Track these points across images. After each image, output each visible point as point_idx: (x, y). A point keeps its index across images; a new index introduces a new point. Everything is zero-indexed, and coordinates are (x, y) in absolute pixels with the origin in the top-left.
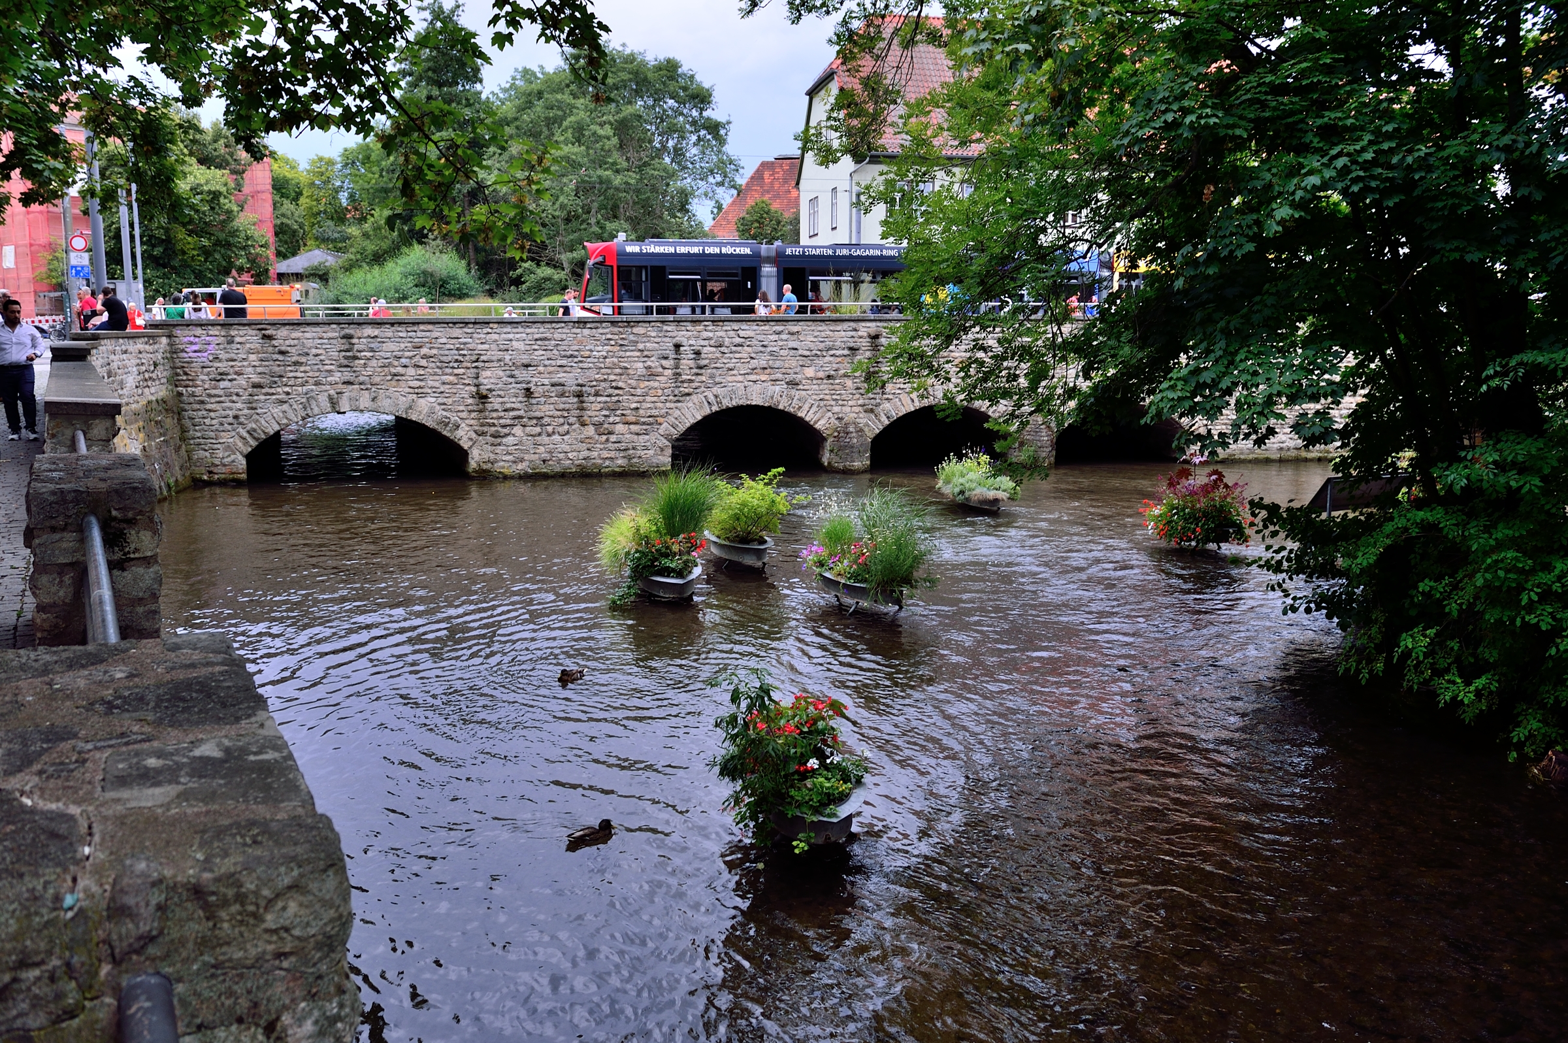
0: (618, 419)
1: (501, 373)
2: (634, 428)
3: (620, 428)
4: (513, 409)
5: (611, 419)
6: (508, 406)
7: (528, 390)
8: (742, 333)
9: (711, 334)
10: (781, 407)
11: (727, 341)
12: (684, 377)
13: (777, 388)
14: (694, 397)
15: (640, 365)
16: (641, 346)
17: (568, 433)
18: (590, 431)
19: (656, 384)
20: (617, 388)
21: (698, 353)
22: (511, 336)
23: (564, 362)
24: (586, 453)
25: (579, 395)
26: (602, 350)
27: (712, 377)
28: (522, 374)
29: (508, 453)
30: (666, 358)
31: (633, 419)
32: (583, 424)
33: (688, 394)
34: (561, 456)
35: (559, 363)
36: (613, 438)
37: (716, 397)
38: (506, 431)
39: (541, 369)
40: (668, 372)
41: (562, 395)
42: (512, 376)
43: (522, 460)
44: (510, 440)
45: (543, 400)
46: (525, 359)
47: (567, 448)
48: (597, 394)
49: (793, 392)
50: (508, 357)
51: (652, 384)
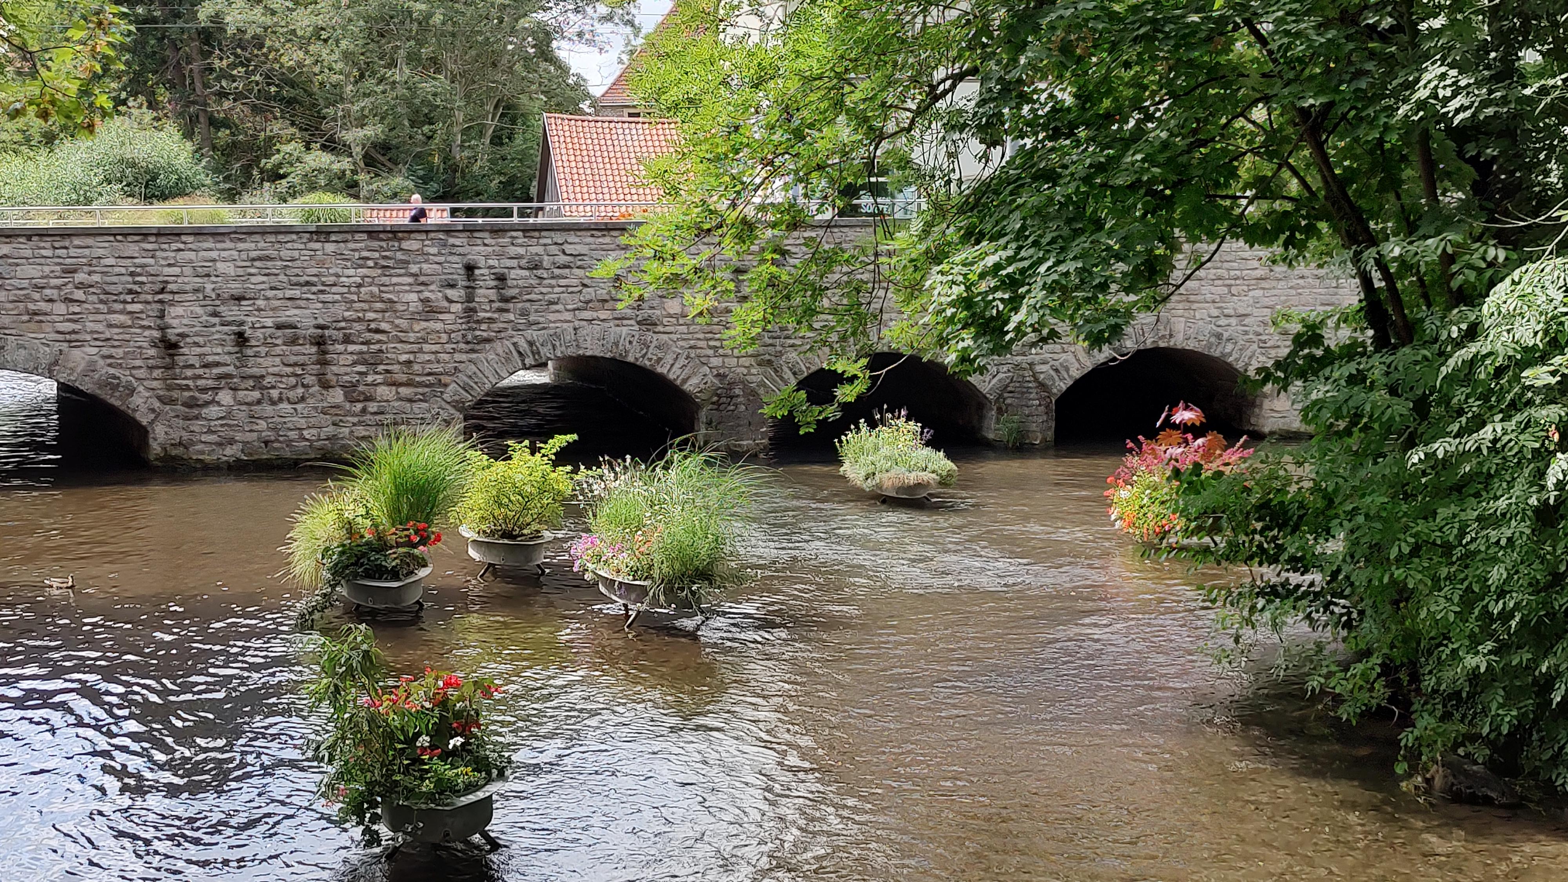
0: (379, 378)
1: (199, 310)
2: (404, 391)
3: (384, 392)
4: (217, 364)
5: (370, 379)
6: (210, 359)
7: (240, 334)
8: (569, 249)
9: (521, 251)
10: (630, 359)
11: (546, 261)
12: (482, 315)
13: (625, 330)
14: (498, 345)
15: (413, 297)
16: (414, 269)
17: (303, 399)
18: (337, 396)
19: (439, 326)
20: (377, 331)
21: (501, 278)
22: (214, 254)
23: (296, 293)
24: (330, 430)
25: (320, 342)
26: (353, 275)
27: (524, 313)
28: (231, 312)
29: (210, 432)
30: (452, 286)
31: (403, 378)
32: (326, 386)
33: (488, 340)
34: (293, 435)
35: (289, 293)
36: (373, 407)
37: (531, 344)
38: (207, 397)
39: (261, 303)
40: (457, 308)
41: (293, 341)
42: (215, 314)
43: (232, 442)
44: (213, 411)
45: (263, 350)
46: (235, 288)
47: (302, 423)
48: (347, 340)
49: (649, 336)
50: (209, 287)
51: (432, 325)
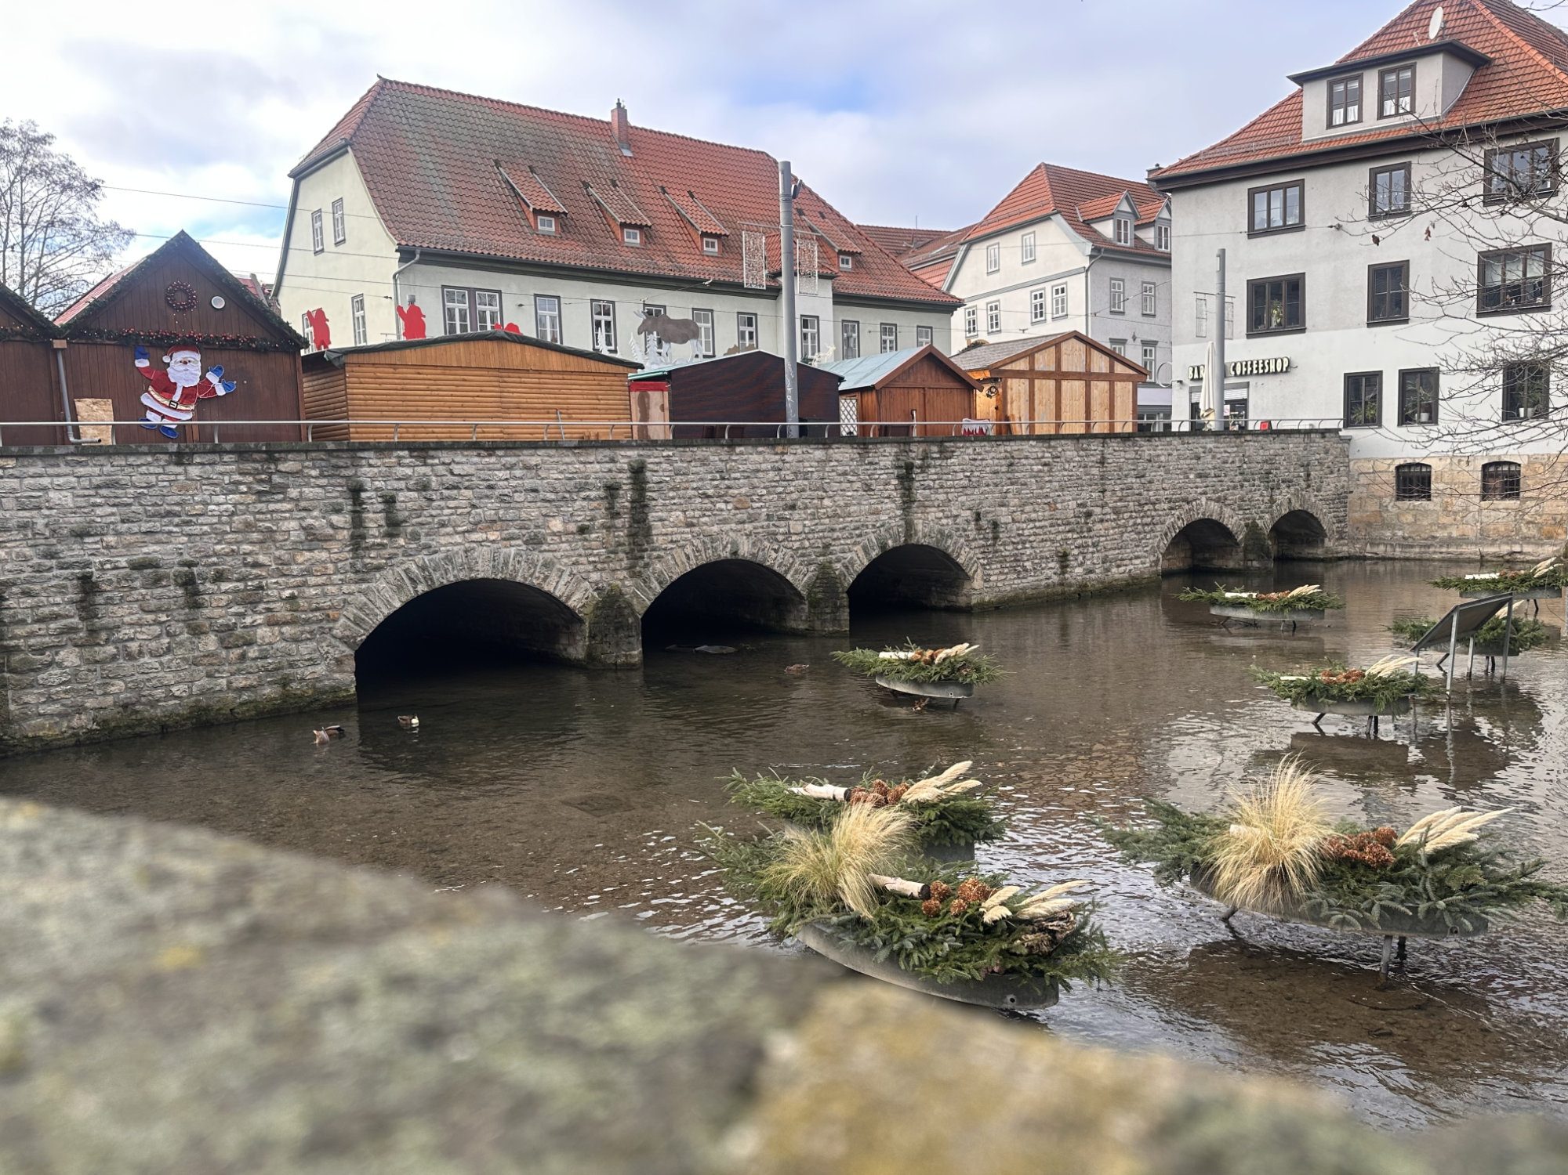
0: (260, 619)
1: (28, 551)
2: (287, 630)
3: (263, 632)
4: (57, 617)
5: (248, 620)
6: (46, 610)
7: (85, 579)
8: (457, 469)
9: (409, 471)
10: (519, 579)
11: (434, 482)
12: (370, 541)
13: (513, 550)
14: (388, 573)
15: (293, 524)
16: (293, 493)
17: (169, 650)
18: (210, 643)
19: (324, 555)
20: (256, 565)
21: (390, 501)
22: (46, 481)
23: (156, 525)
24: (204, 682)
25: (188, 583)
26: (223, 502)
27: (415, 537)
28: (73, 552)
29: (50, 700)
30: (338, 511)
31: (288, 615)
32: (197, 631)
33: (378, 568)
34: (159, 693)
35: (145, 527)
36: (253, 652)
37: (423, 568)
38: (47, 657)
39: (111, 539)
40: (345, 534)
41: (157, 581)
42: (51, 555)
43: (80, 709)
44: (54, 675)
45: (117, 595)
46: (76, 520)
47: (170, 678)
48: (219, 577)
49: (536, 555)
50: (40, 523)
51: (317, 554)
